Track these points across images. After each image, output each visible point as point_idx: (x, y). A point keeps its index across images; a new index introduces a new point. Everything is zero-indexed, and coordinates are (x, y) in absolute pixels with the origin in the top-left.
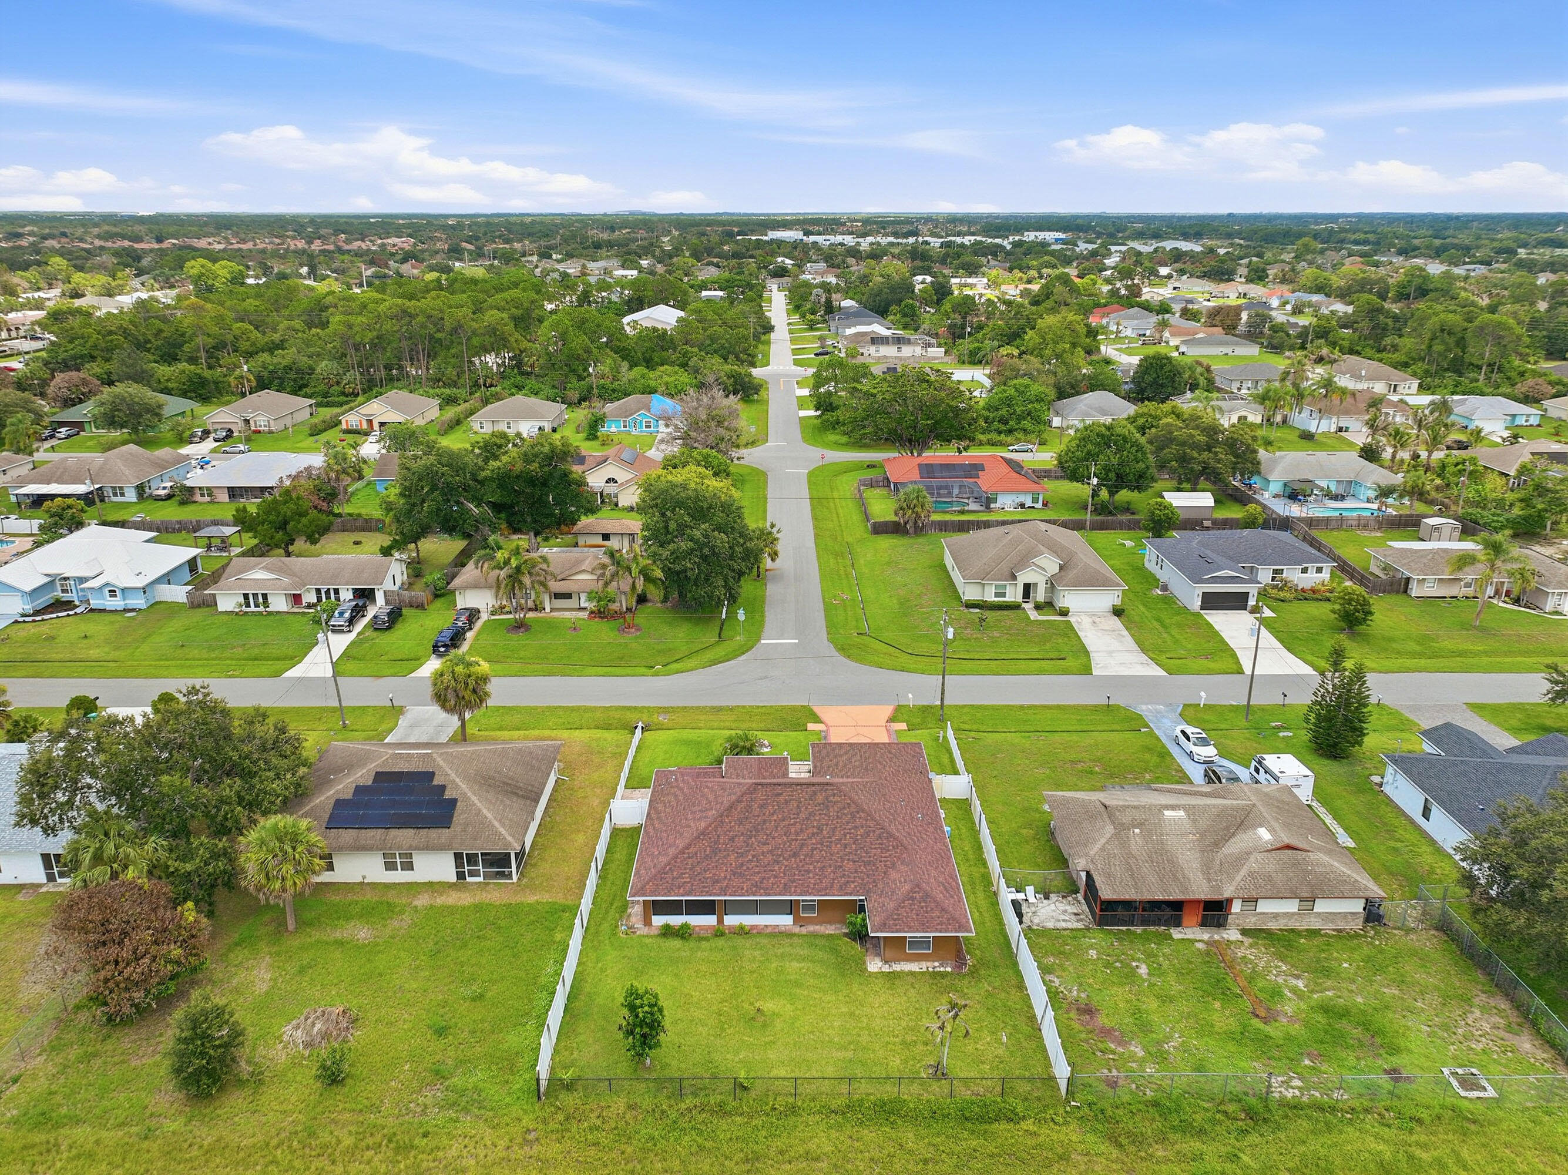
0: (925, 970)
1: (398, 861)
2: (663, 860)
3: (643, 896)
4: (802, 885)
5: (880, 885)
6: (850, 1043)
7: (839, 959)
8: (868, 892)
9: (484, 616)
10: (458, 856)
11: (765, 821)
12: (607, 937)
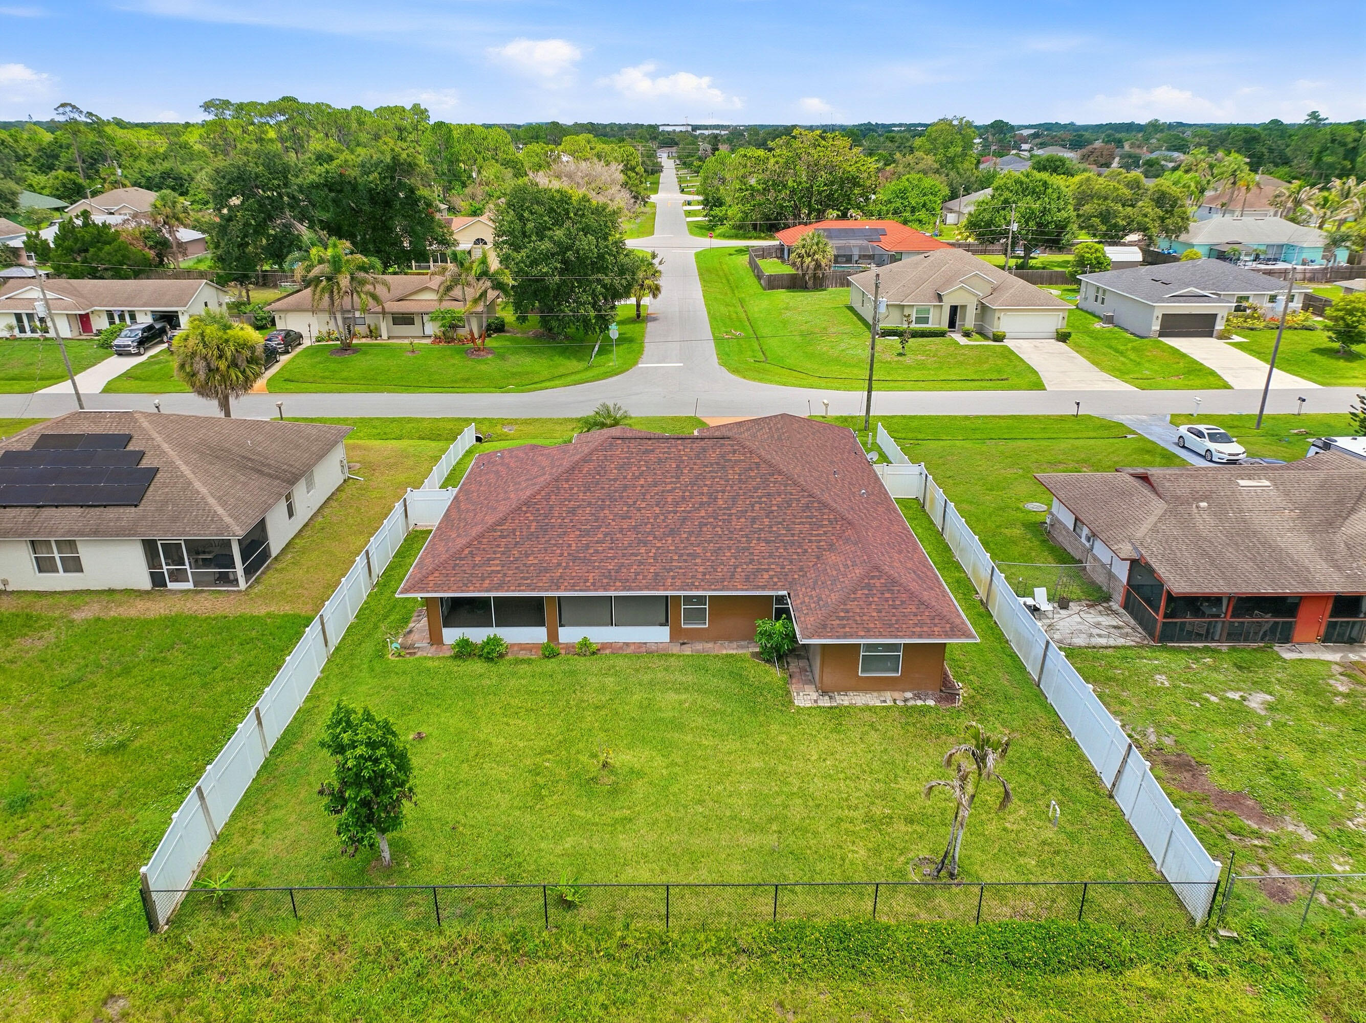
0: (890, 703)
1: (57, 556)
2: (462, 541)
3: (422, 590)
4: (684, 574)
5: (812, 575)
6: (770, 820)
7: (746, 688)
8: (792, 584)
9: (307, 343)
10: (150, 547)
11: (625, 487)
12: (366, 660)
